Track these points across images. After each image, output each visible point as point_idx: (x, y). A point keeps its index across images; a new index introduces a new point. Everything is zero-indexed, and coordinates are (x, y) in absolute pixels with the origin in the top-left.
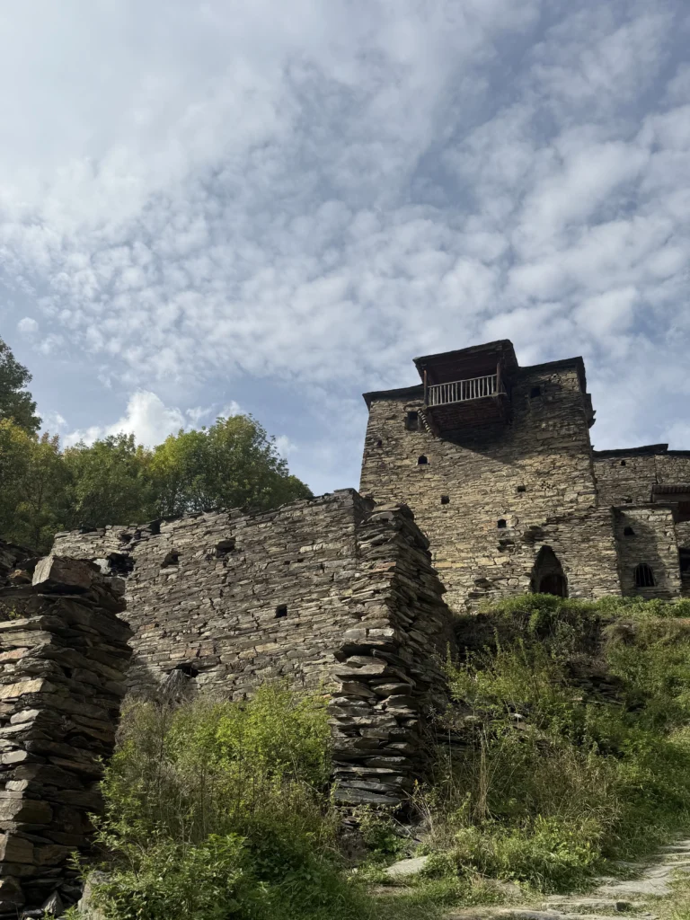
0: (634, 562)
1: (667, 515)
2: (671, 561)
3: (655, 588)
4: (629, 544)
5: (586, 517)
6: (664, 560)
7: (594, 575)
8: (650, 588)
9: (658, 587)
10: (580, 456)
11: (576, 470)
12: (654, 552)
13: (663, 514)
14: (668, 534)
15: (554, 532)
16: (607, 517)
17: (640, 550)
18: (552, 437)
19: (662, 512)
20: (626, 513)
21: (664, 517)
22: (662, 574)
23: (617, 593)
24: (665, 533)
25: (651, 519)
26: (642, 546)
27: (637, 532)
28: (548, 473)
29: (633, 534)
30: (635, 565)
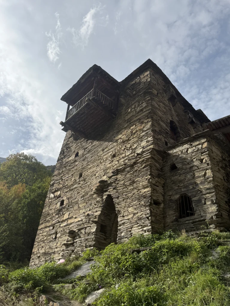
0: (176, 194)
1: (203, 144)
2: (207, 186)
3: (193, 217)
4: (173, 178)
5: (135, 163)
6: (201, 187)
7: (134, 214)
8: (188, 218)
9: (196, 216)
10: (146, 121)
11: (143, 131)
12: (192, 181)
13: (199, 144)
14: (204, 161)
15: (115, 182)
16: (148, 159)
17: (181, 181)
18: (133, 115)
19: (198, 143)
20: (171, 152)
21: (200, 146)
22: (199, 201)
23: (148, 231)
24: (201, 161)
25: (190, 151)
26: (182, 177)
27: (179, 166)
28: (129, 139)
29: (176, 167)
30: (177, 196)
